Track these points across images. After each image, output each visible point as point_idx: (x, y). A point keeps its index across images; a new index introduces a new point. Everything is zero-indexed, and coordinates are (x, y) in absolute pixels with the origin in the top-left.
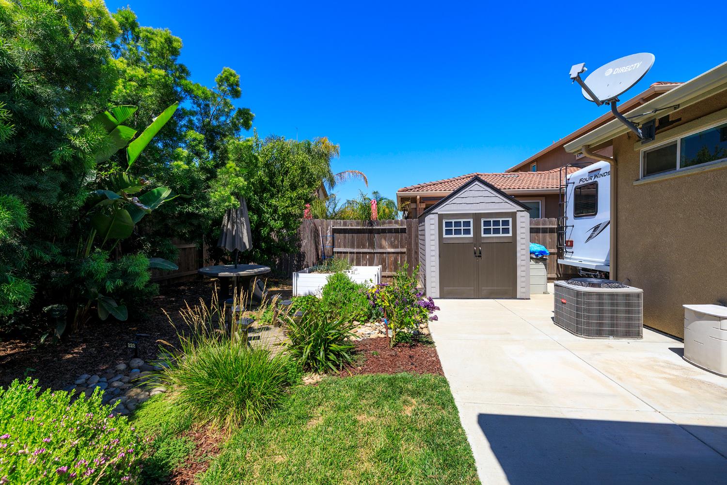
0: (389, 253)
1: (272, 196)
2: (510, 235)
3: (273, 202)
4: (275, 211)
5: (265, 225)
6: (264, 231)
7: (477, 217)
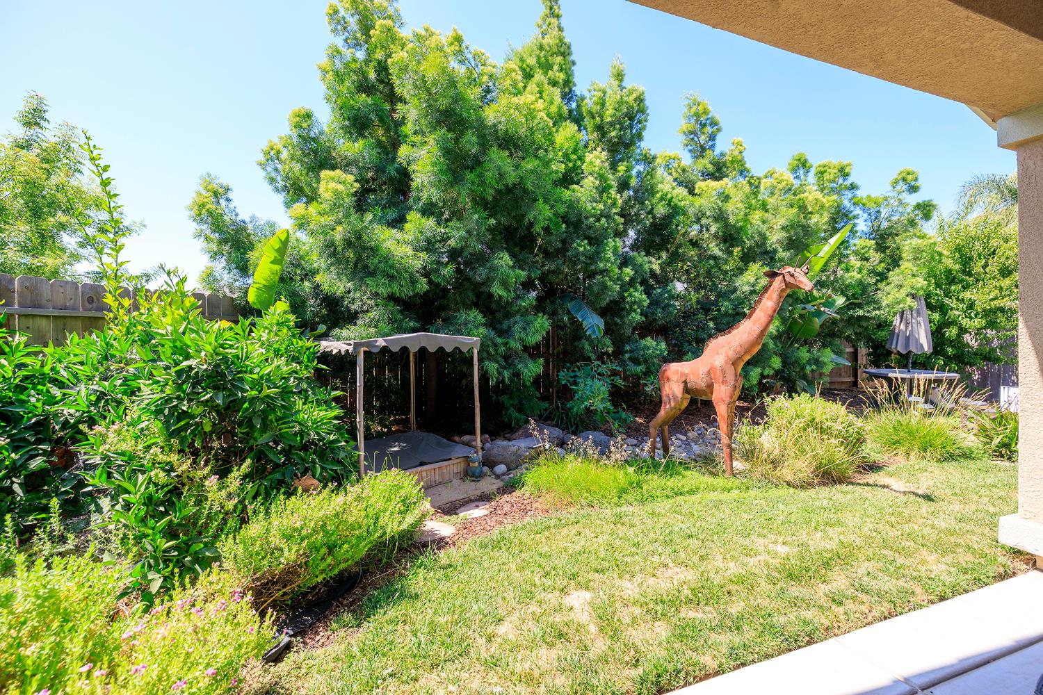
1: (965, 287)
3: (967, 295)
4: (971, 307)
5: (953, 325)
6: (951, 333)
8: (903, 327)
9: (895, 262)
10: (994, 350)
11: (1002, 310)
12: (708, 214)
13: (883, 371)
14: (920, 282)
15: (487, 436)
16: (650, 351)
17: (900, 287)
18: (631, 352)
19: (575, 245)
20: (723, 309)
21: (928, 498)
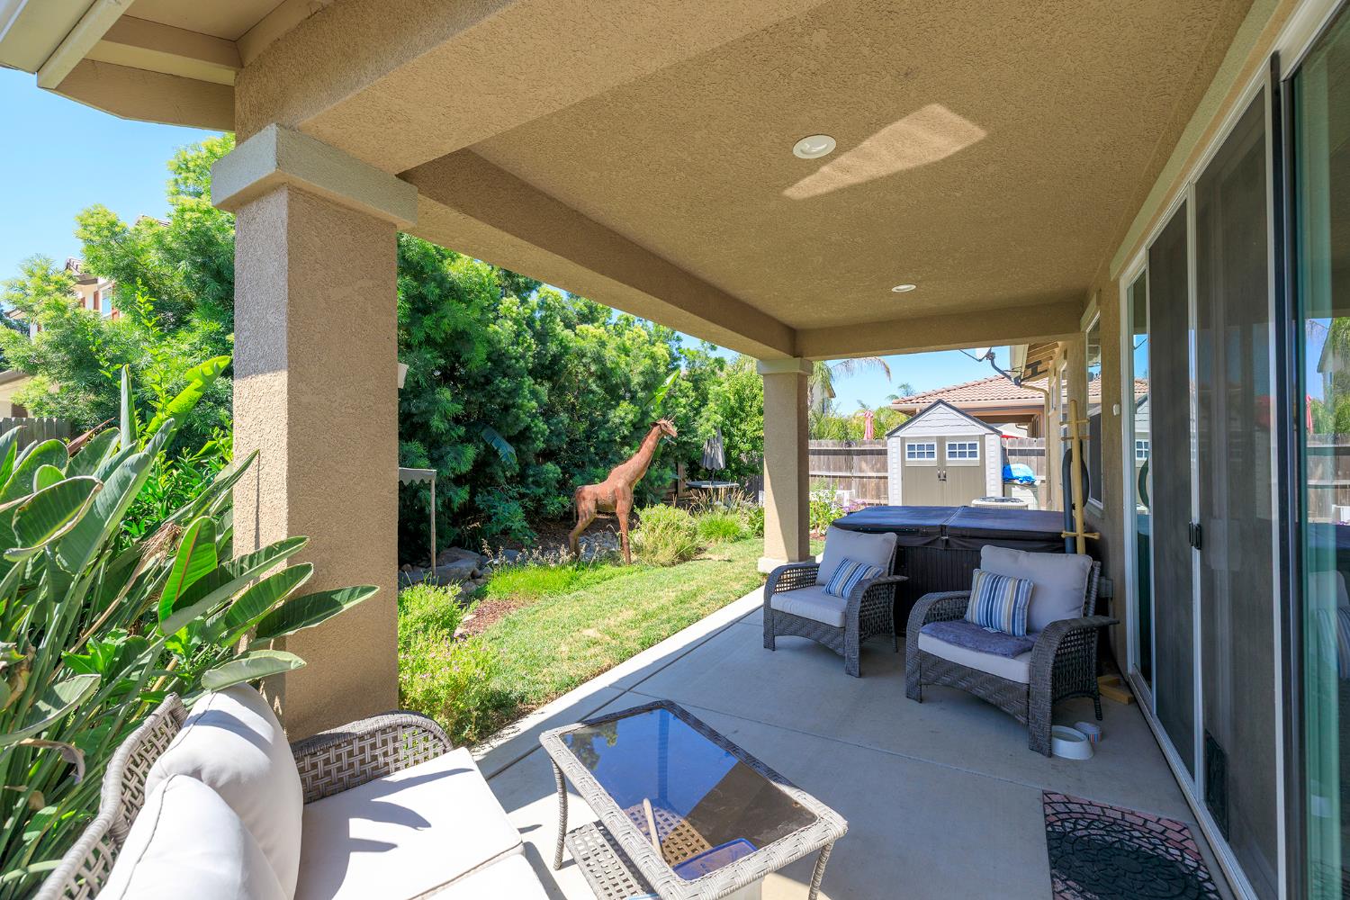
0: (870, 477)
1: (741, 421)
2: (978, 458)
3: (743, 427)
4: (744, 435)
5: (735, 447)
6: (734, 453)
7: (941, 440)
8: (709, 450)
9: (704, 402)
10: (755, 466)
11: (759, 438)
12: (589, 355)
13: (696, 483)
14: (719, 418)
15: (409, 565)
16: (551, 475)
17: (708, 420)
18: (534, 476)
19: (497, 381)
20: (601, 437)
21: (729, 561)
